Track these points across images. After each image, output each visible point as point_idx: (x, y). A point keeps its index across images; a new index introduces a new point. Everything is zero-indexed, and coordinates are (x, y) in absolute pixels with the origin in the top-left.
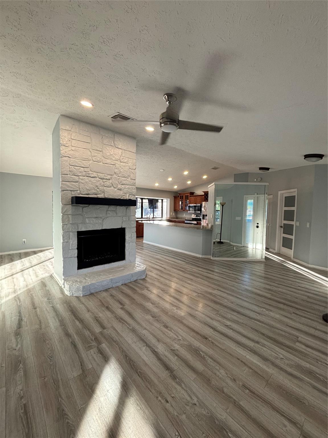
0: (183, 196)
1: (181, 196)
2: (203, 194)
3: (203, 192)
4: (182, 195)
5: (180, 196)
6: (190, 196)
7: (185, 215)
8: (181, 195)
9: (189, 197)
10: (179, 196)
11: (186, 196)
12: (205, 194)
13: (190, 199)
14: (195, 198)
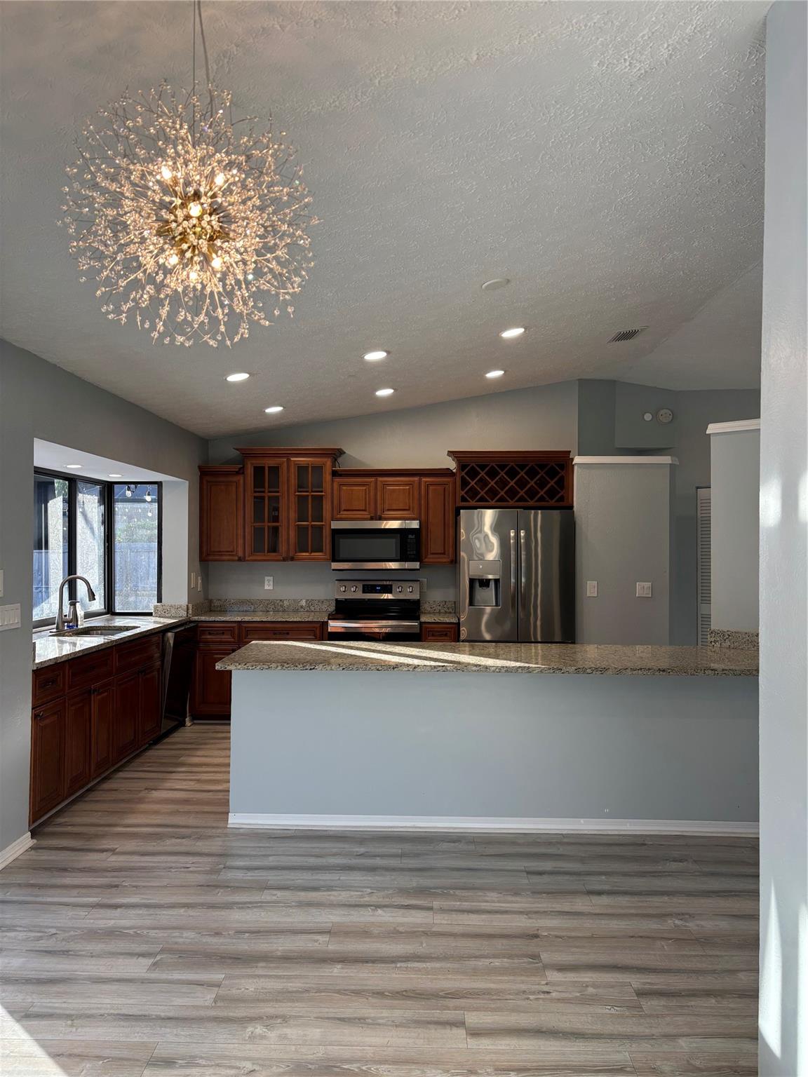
0: (275, 470)
1: (259, 471)
2: (452, 465)
3: (451, 453)
4: (269, 464)
5: (250, 471)
6: (336, 474)
7: (268, 586)
8: (260, 462)
9: (327, 477)
11: (302, 469)
12: (462, 467)
13: (336, 493)
14: (372, 484)
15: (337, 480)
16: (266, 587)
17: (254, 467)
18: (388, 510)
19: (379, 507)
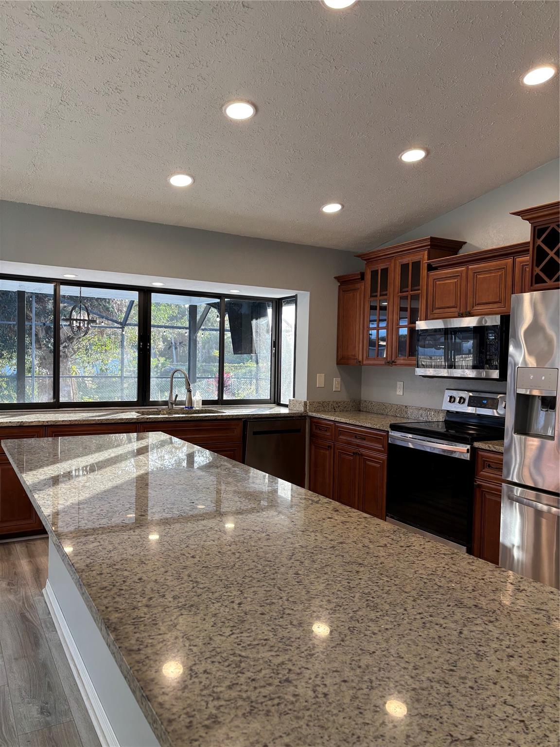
0: (385, 271)
1: (374, 274)
4: (381, 266)
5: (368, 277)
6: (430, 268)
8: (375, 268)
9: (424, 272)
10: (363, 275)
11: (404, 267)
12: (537, 232)
13: (430, 288)
14: (464, 275)
15: (432, 273)
16: (398, 393)
17: (372, 271)
18: (479, 304)
19: (470, 301)
